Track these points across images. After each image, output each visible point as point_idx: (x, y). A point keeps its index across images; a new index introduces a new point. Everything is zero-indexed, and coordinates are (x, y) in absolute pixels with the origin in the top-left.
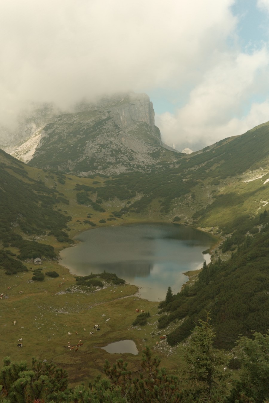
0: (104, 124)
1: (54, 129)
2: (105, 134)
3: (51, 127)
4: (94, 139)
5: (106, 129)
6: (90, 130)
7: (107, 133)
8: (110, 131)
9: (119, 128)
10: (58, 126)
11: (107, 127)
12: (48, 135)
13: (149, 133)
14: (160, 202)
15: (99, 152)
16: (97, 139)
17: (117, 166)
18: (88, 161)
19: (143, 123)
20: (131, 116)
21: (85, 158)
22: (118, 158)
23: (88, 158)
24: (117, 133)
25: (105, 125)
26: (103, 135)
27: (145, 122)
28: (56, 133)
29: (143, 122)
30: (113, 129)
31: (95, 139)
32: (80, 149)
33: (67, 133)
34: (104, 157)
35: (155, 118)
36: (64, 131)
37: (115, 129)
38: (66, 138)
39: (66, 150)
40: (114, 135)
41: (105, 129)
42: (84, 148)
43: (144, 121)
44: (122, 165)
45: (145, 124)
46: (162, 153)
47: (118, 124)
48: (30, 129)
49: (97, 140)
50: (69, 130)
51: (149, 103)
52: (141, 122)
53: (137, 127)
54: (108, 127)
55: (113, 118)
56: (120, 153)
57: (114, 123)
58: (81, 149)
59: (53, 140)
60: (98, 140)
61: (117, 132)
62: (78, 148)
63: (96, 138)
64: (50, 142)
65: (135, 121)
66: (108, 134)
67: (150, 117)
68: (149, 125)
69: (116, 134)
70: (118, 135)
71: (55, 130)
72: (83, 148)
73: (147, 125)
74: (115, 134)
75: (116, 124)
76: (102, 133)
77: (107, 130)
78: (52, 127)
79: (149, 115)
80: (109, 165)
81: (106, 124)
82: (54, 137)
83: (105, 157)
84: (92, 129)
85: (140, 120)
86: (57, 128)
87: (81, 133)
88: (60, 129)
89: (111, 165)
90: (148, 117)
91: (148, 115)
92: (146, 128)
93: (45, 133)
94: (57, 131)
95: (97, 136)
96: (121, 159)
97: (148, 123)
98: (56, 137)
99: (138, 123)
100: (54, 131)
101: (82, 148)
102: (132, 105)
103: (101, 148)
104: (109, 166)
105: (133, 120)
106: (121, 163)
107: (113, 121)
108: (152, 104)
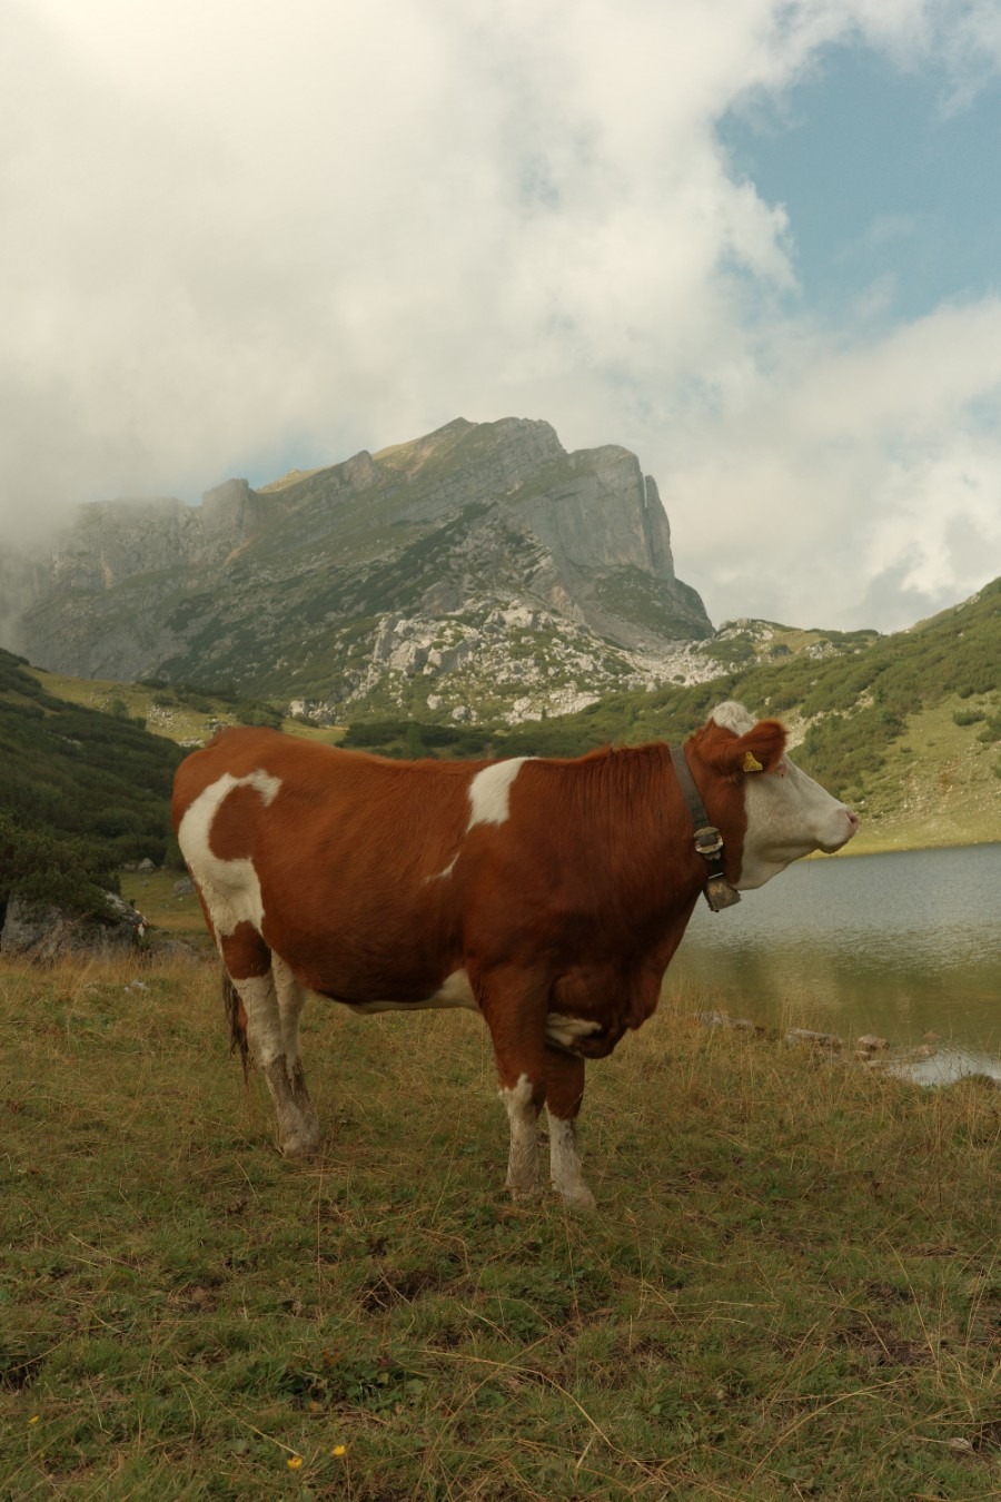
0: (458, 538)
1: (214, 615)
2: (468, 577)
3: (200, 609)
4: (411, 604)
5: (470, 556)
6: (389, 579)
7: (473, 574)
8: (488, 563)
9: (532, 546)
10: (235, 602)
11: (471, 547)
12: (189, 644)
13: (658, 604)
14: (966, 721)
15: (451, 640)
16: (431, 599)
17: (553, 696)
18: (395, 689)
19: (622, 570)
20: (562, 548)
21: (380, 681)
22: (554, 663)
23: (392, 675)
24: (527, 571)
25: (460, 543)
26: (455, 580)
27: (632, 567)
28: (227, 625)
29: (620, 566)
30: (502, 555)
31: (416, 604)
32: (346, 648)
33: (278, 616)
34: (480, 662)
35: (672, 546)
36: (261, 610)
37: (514, 553)
38: (273, 635)
39: (277, 667)
40: (511, 578)
41: (464, 555)
42: (367, 642)
43: (625, 561)
44: (578, 691)
45: (636, 573)
46: (764, 642)
47: (523, 532)
48: (112, 659)
49: (427, 607)
50: (284, 603)
51: (639, 486)
52: (616, 569)
53: (597, 589)
54: (477, 547)
55: (494, 508)
56: (555, 640)
57: (504, 528)
58: (351, 647)
59: (214, 656)
60: (436, 603)
61: (524, 567)
62: (339, 646)
63: (424, 598)
64: (197, 668)
65: (585, 566)
66: (480, 574)
67: (651, 545)
68: (654, 575)
69: (521, 575)
70: (531, 575)
71: (221, 617)
72: (363, 639)
73: (644, 577)
74: (515, 575)
75: (514, 533)
76: (450, 573)
77: (476, 559)
78: (207, 610)
79: (645, 534)
80: (509, 700)
81: (464, 535)
82: (216, 643)
83: (486, 665)
84: (398, 573)
85: (608, 560)
86: (226, 609)
87: (344, 599)
88: (244, 609)
89: (519, 698)
90: (643, 540)
91: (641, 533)
92: (640, 588)
93: (177, 638)
94: (227, 619)
95: (425, 587)
96: (568, 668)
97: (646, 567)
98: (228, 641)
99: (599, 575)
100: (216, 621)
101: (359, 640)
102: (562, 498)
103: (457, 625)
104: (512, 703)
105: (575, 565)
106: (573, 684)
107: (495, 520)
108: (654, 483)
